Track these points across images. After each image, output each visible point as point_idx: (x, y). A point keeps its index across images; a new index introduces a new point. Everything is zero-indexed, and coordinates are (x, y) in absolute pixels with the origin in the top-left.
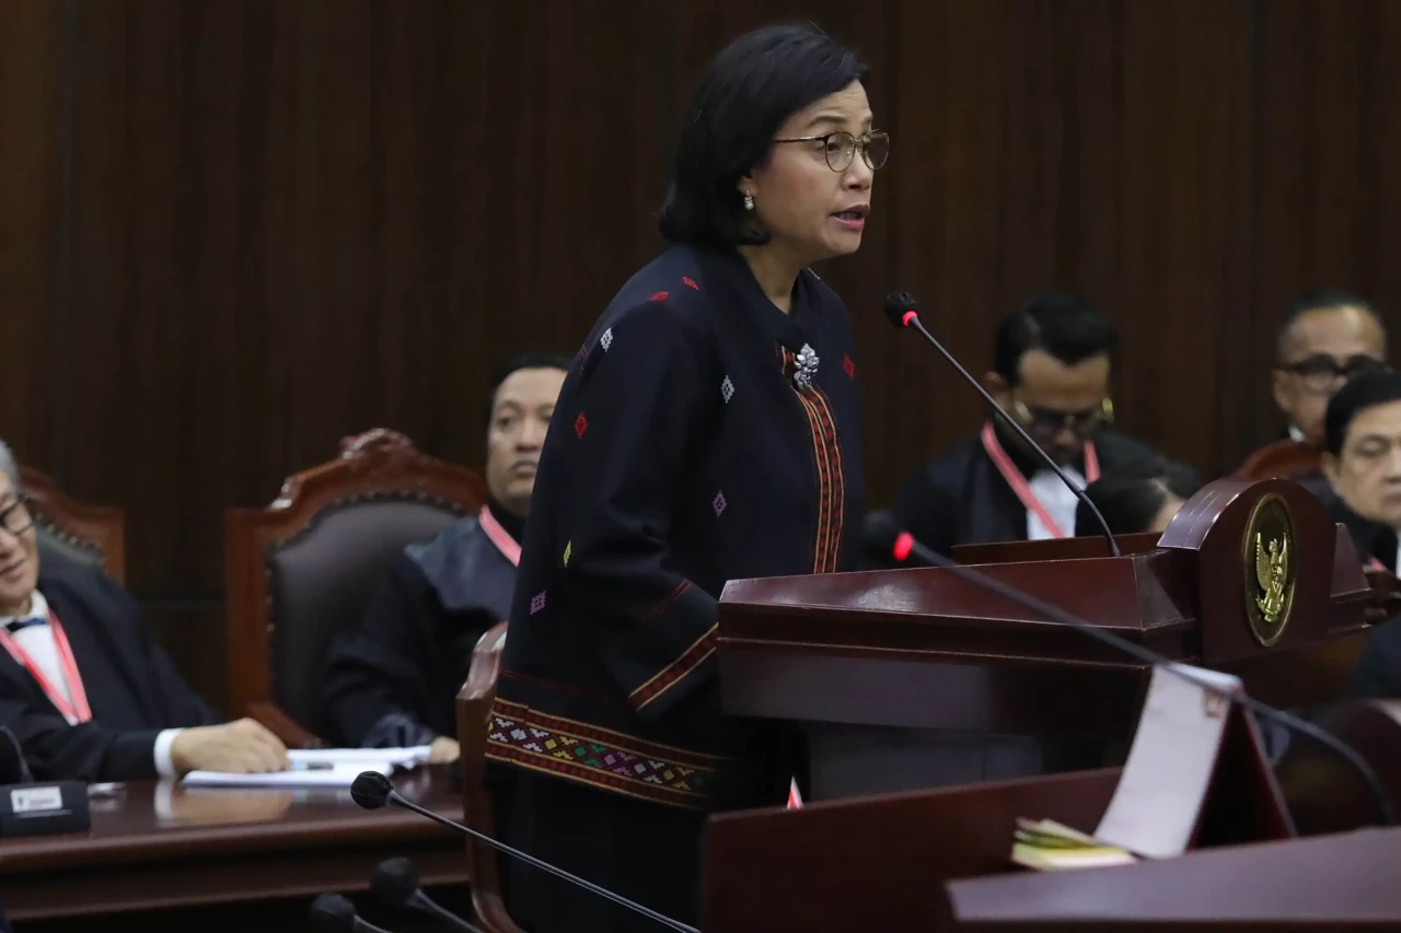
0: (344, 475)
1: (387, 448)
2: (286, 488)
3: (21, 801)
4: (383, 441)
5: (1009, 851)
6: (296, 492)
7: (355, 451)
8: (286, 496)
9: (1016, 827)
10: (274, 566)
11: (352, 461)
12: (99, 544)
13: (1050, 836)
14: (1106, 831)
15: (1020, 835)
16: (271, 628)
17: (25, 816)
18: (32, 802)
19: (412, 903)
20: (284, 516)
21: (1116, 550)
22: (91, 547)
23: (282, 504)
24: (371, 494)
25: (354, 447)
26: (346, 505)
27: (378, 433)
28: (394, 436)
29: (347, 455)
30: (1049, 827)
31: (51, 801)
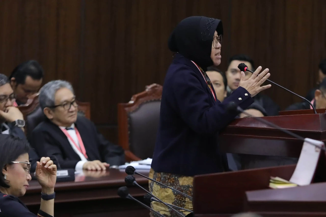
0: (146, 95)
1: (157, 88)
2: (132, 98)
3: (58, 174)
4: (156, 87)
5: (269, 185)
6: (135, 100)
7: (149, 89)
8: (132, 100)
9: (270, 179)
10: (130, 117)
11: (148, 91)
12: (84, 111)
13: (278, 181)
14: (292, 180)
15: (271, 181)
16: (129, 132)
17: (59, 177)
18: (61, 174)
19: (127, 197)
20: (132, 105)
21: (316, 112)
22: (82, 112)
23: (131, 102)
24: (153, 100)
25: (149, 88)
26: (147, 102)
27: (155, 85)
28: (158, 85)
29: (147, 90)
30: (278, 179)
31: (65, 174)
